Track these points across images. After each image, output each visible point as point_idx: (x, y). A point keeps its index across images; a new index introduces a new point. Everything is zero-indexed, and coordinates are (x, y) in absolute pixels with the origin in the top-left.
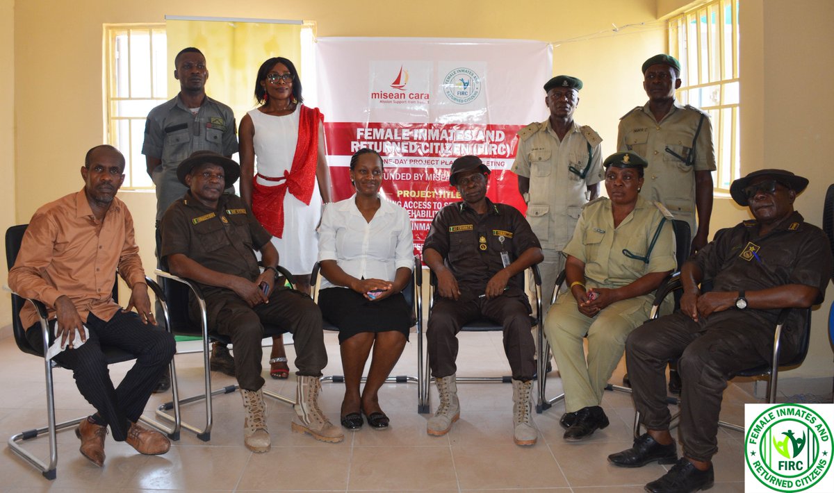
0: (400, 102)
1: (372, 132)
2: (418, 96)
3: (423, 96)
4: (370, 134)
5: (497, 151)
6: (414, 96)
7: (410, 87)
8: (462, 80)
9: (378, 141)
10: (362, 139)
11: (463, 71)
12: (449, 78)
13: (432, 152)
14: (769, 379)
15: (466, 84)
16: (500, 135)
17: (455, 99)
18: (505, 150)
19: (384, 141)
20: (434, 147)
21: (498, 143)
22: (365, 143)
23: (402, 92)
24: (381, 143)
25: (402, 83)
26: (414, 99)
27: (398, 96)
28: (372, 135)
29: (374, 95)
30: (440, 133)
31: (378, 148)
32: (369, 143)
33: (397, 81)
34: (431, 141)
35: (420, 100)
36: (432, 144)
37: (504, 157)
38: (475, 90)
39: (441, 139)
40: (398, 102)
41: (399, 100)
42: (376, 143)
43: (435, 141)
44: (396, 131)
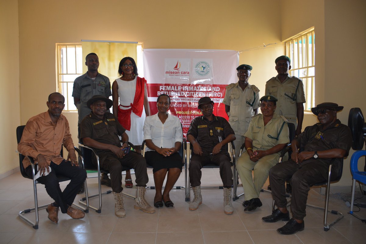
0: (177, 75)
1: (166, 88)
2: (185, 73)
3: (187, 73)
4: (165, 88)
5: (217, 95)
6: (183, 73)
7: (181, 69)
8: (203, 66)
9: (168, 91)
10: (162, 90)
11: (203, 63)
12: (197, 65)
13: (190, 96)
14: (326, 187)
15: (204, 68)
16: (218, 89)
17: (200, 74)
18: (220, 95)
19: (171, 91)
20: (191, 94)
21: (217, 92)
22: (163, 92)
23: (178, 71)
24: (169, 92)
25: (178, 67)
26: (183, 74)
27: (176, 73)
28: (166, 89)
29: (167, 72)
30: (194, 88)
31: (168, 94)
32: (165, 92)
33: (176, 67)
34: (190, 91)
35: (185, 74)
36: (190, 92)
37: (220, 97)
38: (208, 70)
39: (194, 90)
40: (176, 75)
41: (177, 74)
42: (167, 92)
43: (192, 91)
44: (176, 87)
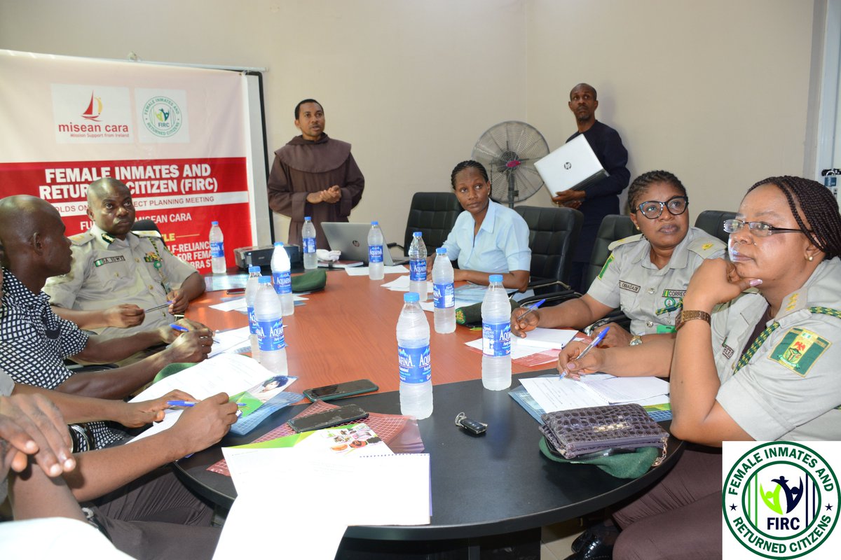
0: (95, 136)
1: (65, 173)
2: (115, 128)
3: (121, 128)
4: (63, 175)
5: (204, 185)
6: (111, 128)
7: (105, 117)
8: (162, 110)
9: (74, 184)
10: (54, 182)
11: (162, 100)
12: (148, 108)
13: (138, 192)
15: (166, 116)
16: (206, 169)
17: (156, 131)
18: (213, 184)
19: (80, 183)
20: (140, 186)
21: (205, 178)
22: (59, 187)
23: (97, 123)
24: (77, 186)
25: (95, 113)
26: (111, 133)
27: (91, 128)
28: (65, 177)
29: (62, 127)
30: (145, 169)
31: (75, 193)
32: (62, 187)
33: (89, 111)
34: (136, 180)
35: (118, 133)
36: (136, 183)
37: (212, 191)
38: (177, 121)
39: (147, 177)
40: (93, 136)
41: (94, 133)
42: (71, 186)
43: (140, 180)
44: (94, 170)
